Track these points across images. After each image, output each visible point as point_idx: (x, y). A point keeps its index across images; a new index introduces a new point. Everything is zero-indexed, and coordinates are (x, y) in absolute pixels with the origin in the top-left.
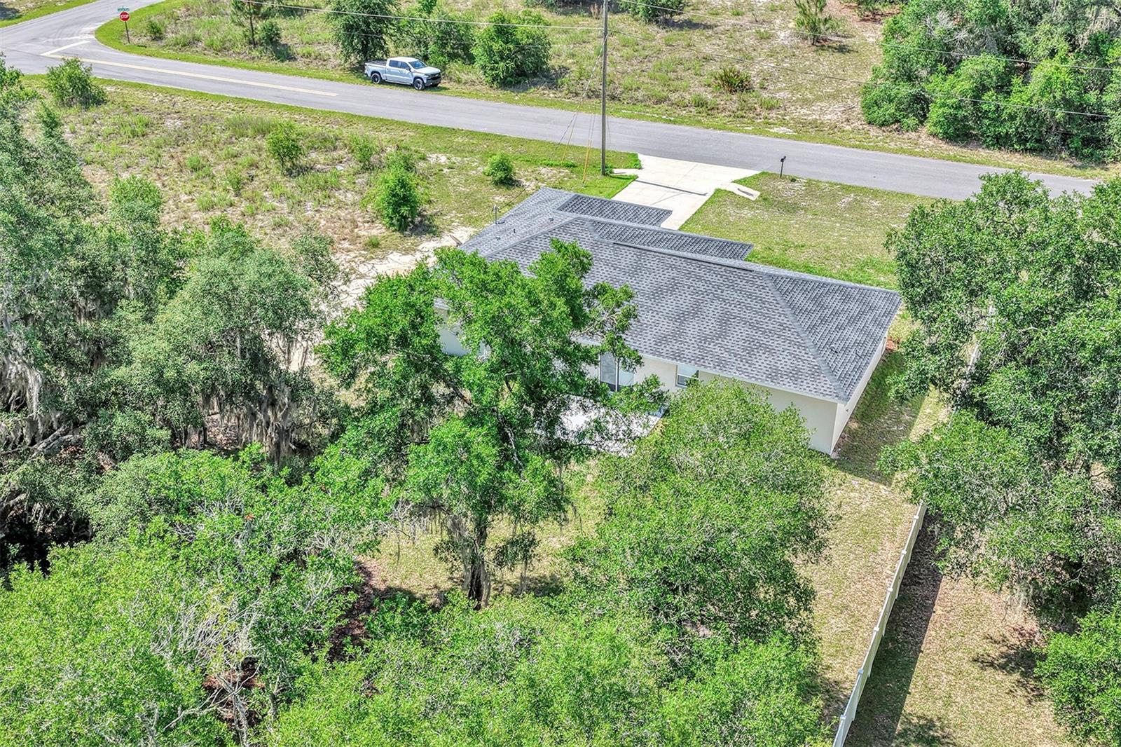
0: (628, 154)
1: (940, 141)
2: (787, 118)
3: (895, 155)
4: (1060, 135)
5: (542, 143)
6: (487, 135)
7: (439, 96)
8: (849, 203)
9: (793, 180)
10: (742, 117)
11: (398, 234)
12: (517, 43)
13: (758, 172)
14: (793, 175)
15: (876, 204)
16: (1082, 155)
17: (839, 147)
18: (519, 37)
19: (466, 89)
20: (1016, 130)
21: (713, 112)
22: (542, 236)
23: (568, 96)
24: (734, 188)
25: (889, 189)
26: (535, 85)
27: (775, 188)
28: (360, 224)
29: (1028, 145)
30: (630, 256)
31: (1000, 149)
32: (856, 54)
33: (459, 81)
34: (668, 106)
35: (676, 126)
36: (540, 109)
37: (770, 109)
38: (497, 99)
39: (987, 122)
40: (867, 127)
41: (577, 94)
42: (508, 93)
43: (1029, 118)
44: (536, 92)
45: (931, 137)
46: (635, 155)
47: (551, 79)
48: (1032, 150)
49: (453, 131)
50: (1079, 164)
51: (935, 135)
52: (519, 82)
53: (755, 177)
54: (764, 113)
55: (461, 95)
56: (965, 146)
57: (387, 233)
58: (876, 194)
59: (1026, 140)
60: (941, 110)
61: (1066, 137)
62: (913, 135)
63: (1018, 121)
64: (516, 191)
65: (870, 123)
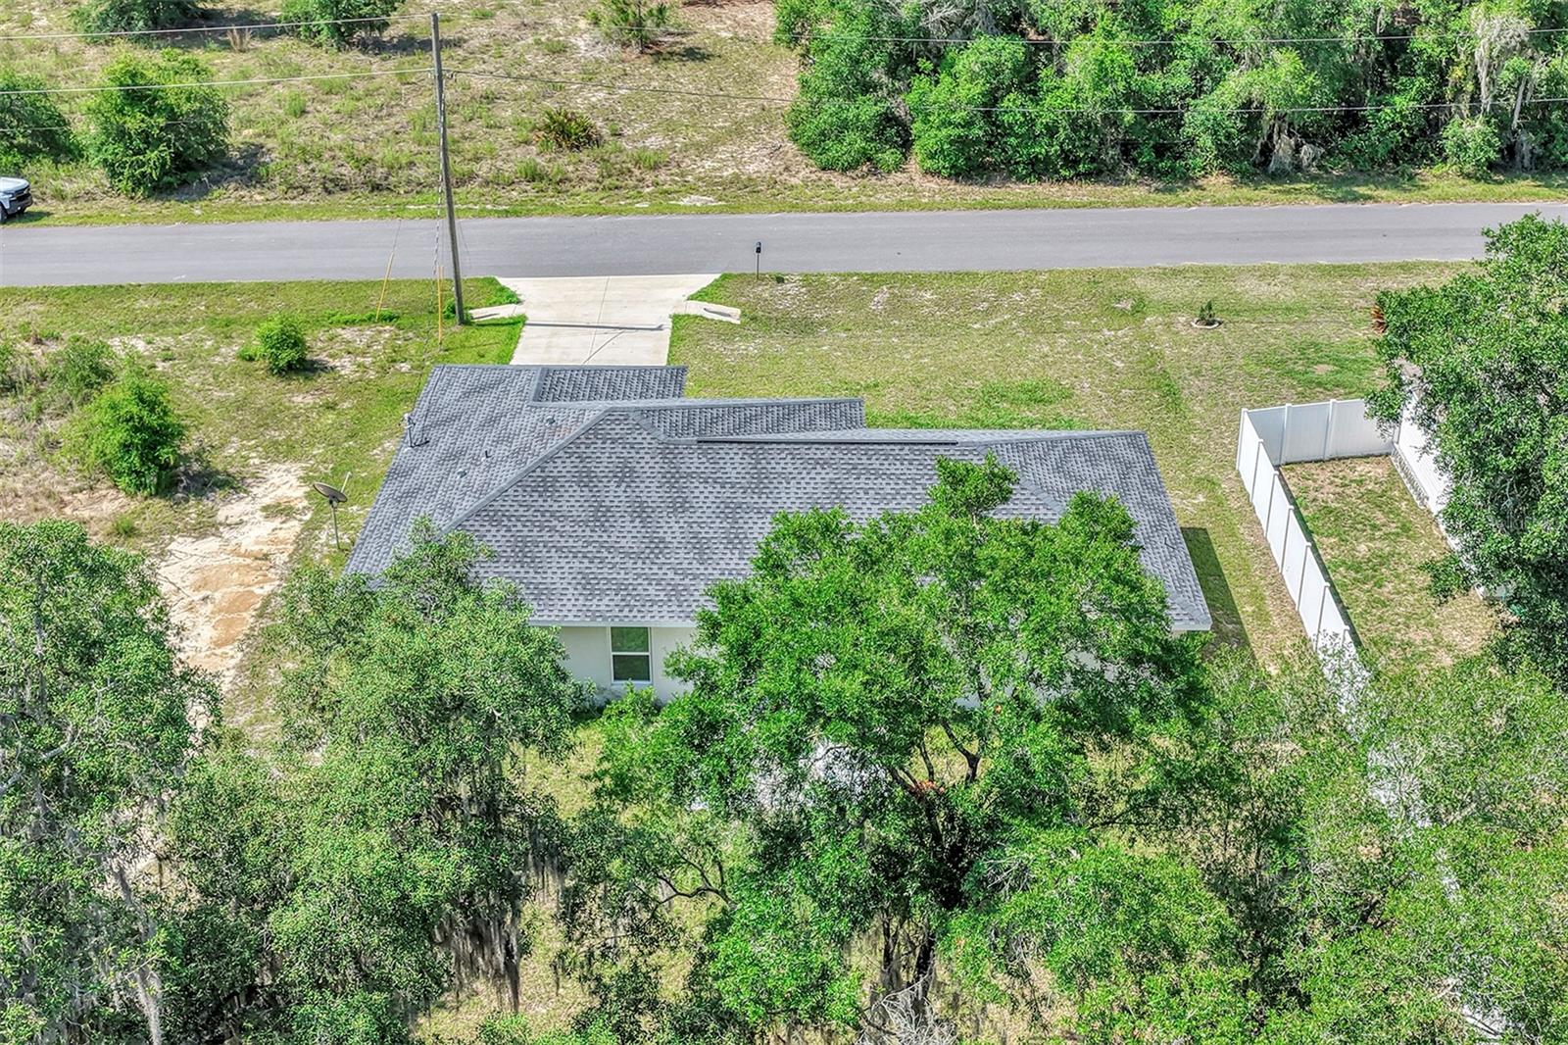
0: (477, 280)
1: (947, 182)
2: (689, 178)
3: (900, 213)
4: (1119, 147)
5: (310, 287)
6: (194, 287)
7: (45, 230)
8: (888, 302)
9: (780, 280)
10: (616, 188)
11: (158, 503)
12: (171, 113)
13: (717, 276)
14: (776, 271)
15: (928, 296)
16: (1158, 171)
17: (808, 215)
18: (172, 100)
19: (85, 208)
20: (1061, 147)
21: (563, 187)
22: (561, 454)
23: (289, 194)
24: (696, 308)
25: (934, 269)
26: (217, 182)
27: (758, 298)
28: (66, 498)
29: (1081, 168)
30: (737, 459)
31: (1039, 179)
32: (718, 60)
33: (61, 196)
34: (481, 186)
35: (523, 220)
36: (255, 225)
37: (655, 167)
38: (161, 218)
39: (1013, 141)
40: (825, 176)
41: (306, 190)
42: (173, 206)
43: (1074, 125)
44: (228, 194)
45: (929, 177)
46: (493, 282)
47: (248, 169)
48: (1087, 175)
49: (120, 291)
50: (1160, 185)
51: (936, 173)
52: (184, 183)
53: (716, 285)
54: (649, 177)
55: (84, 221)
56: (987, 184)
57: (135, 505)
58: (920, 280)
59: (1076, 162)
60: (944, 132)
61: (1127, 148)
62: (899, 177)
63: (1062, 135)
64: (323, 380)
65: (824, 169)
